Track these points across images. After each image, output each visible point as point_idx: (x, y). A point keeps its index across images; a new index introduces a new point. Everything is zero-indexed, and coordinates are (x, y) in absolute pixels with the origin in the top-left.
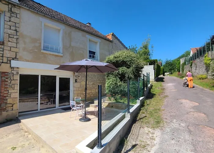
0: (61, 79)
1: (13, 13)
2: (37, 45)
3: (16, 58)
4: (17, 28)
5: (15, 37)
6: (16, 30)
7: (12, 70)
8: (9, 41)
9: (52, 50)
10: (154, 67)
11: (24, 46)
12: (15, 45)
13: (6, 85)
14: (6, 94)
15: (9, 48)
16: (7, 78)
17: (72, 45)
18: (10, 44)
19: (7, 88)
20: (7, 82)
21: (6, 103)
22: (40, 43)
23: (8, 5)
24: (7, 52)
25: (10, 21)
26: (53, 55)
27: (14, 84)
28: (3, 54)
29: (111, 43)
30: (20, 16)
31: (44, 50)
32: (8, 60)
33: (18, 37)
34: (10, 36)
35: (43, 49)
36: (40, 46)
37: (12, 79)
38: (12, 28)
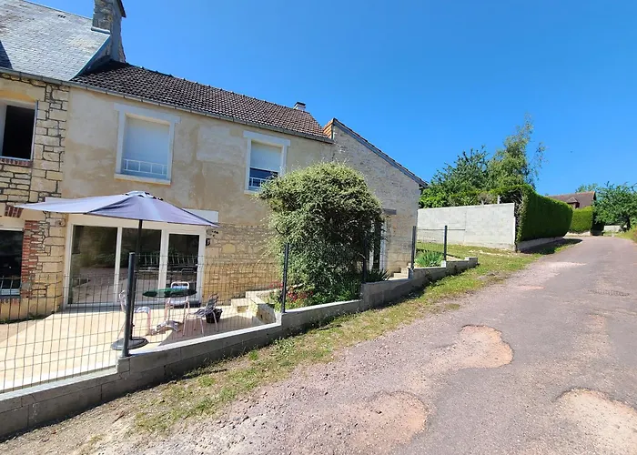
0: (173, 237)
1: (54, 101)
2: (106, 162)
3: (56, 192)
4: (61, 132)
5: (56, 150)
6: (59, 136)
7: (47, 216)
8: (43, 159)
9: (144, 172)
10: (516, 210)
11: (74, 166)
12: (55, 166)
13: (34, 246)
14: (33, 263)
15: (43, 174)
16: (35, 233)
17: (198, 158)
18: (44, 165)
19: (36, 252)
20: (37, 239)
21: (33, 283)
22: (114, 159)
23: (45, 87)
24: (39, 180)
25: (47, 119)
26: (145, 183)
27: (50, 246)
28: (29, 186)
29: (327, 147)
30: (68, 106)
31: (122, 173)
32: (39, 197)
33: (62, 149)
34: (46, 149)
35: (119, 171)
36: (113, 165)
37: (46, 234)
38: (51, 132)
